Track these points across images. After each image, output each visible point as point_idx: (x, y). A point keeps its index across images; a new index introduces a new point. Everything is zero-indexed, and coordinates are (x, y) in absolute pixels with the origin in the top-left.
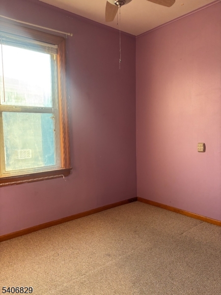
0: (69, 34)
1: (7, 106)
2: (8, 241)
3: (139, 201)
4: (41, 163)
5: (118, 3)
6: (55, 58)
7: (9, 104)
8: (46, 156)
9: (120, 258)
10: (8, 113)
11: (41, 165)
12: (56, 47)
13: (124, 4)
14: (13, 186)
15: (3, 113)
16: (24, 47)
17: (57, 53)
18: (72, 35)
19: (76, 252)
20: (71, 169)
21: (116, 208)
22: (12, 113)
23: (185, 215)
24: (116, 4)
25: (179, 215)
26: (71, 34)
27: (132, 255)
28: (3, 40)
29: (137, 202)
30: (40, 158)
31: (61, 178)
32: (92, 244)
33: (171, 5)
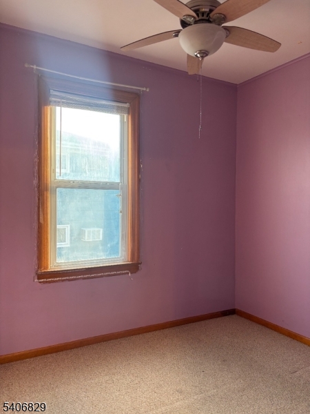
0: (144, 89)
1: (63, 181)
2: (54, 355)
3: (238, 315)
4: (102, 254)
5: (198, 55)
6: (125, 120)
7: (66, 178)
8: (109, 245)
9: (195, 397)
10: (63, 190)
11: (101, 256)
12: (127, 105)
13: (207, 55)
14: (64, 283)
15: (58, 189)
16: (88, 109)
17: (129, 113)
18: (148, 90)
19: (137, 381)
20: (141, 264)
21: (203, 322)
22: (68, 190)
23: (305, 343)
24: (196, 56)
25: (295, 343)
26: (146, 88)
27: (213, 395)
28: (63, 102)
29: (234, 316)
30: (101, 248)
31: (126, 275)
32: (161, 372)
33: (276, 50)
